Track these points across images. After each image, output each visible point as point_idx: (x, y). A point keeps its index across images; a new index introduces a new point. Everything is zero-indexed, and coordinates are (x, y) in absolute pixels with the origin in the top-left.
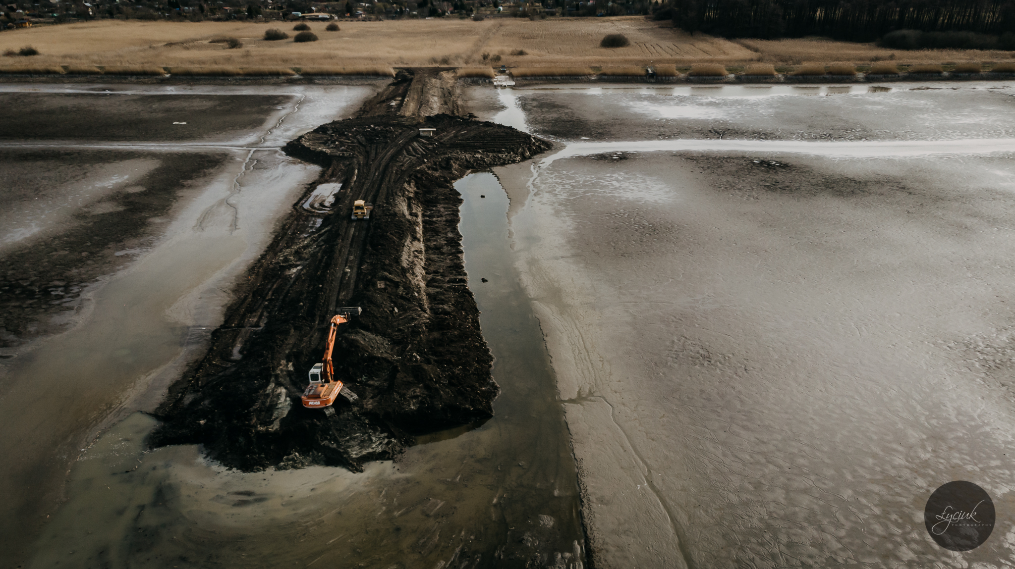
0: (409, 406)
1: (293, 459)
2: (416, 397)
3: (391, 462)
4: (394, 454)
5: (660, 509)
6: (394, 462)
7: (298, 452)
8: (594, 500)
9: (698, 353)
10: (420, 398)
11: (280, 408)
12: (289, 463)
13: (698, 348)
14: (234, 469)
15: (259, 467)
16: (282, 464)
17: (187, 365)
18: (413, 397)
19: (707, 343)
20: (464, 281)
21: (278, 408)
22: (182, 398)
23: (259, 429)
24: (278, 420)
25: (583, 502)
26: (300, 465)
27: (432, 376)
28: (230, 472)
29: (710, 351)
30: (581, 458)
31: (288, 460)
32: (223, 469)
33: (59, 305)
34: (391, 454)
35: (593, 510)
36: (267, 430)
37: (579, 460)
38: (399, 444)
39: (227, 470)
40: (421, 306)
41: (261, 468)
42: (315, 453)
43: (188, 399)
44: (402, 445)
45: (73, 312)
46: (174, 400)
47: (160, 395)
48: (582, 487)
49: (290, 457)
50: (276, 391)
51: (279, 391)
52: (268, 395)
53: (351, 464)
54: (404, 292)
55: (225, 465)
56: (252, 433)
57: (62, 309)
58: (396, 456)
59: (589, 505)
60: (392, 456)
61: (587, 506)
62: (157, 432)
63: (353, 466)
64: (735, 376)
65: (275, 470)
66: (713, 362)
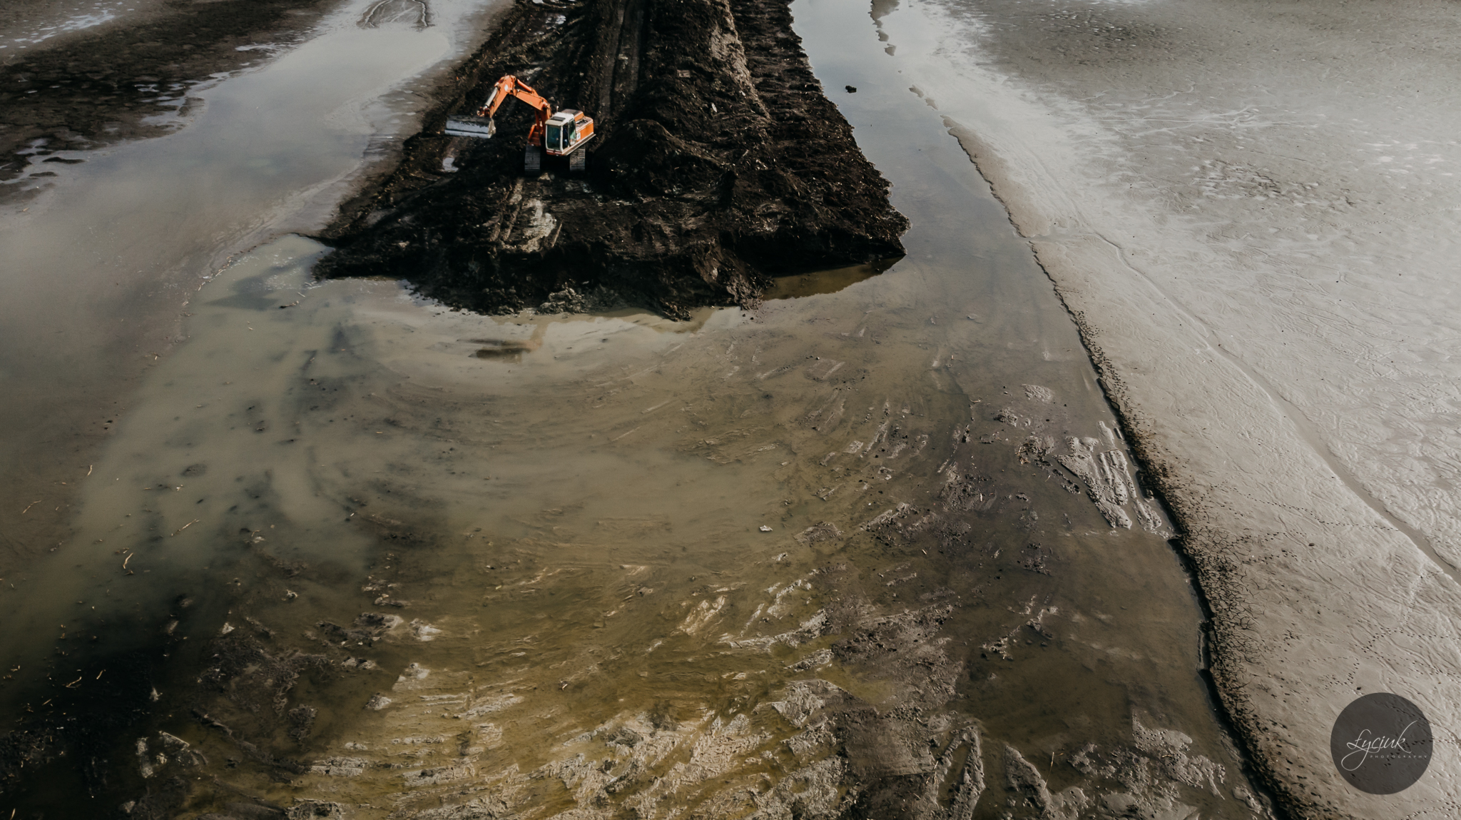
1: (565, 298)
2: (773, 215)
3: (738, 308)
4: (740, 298)
6: (743, 308)
7: (573, 288)
10: (779, 217)
11: (536, 226)
12: (559, 303)
15: (506, 307)
16: (547, 304)
17: (369, 179)
18: (766, 215)
20: (817, 89)
21: (532, 227)
22: (363, 217)
23: (504, 247)
24: (535, 239)
25: (1101, 368)
26: (579, 308)
27: (796, 188)
31: (558, 299)
33: (152, 103)
34: (736, 298)
36: (519, 250)
41: (512, 310)
43: (374, 217)
44: (753, 286)
45: (176, 113)
46: (351, 220)
47: (326, 215)
48: (1092, 349)
49: (561, 293)
50: (526, 205)
51: (530, 205)
52: (513, 208)
54: (723, 88)
55: (447, 304)
56: (492, 252)
57: (156, 109)
58: (744, 301)
61: (1110, 374)
62: (327, 260)
65: (536, 314)
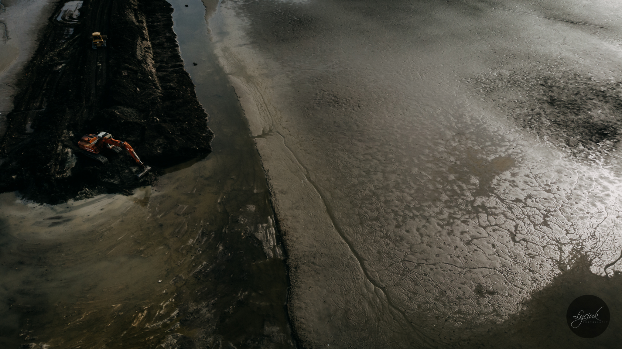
0: (157, 151)
1: (85, 193)
2: (160, 145)
3: (150, 187)
4: (151, 181)
5: (315, 192)
6: (153, 186)
7: (87, 188)
8: (278, 192)
9: (331, 99)
10: (163, 145)
11: (70, 162)
12: (83, 195)
13: (331, 96)
14: (45, 204)
15: (61, 200)
16: (78, 196)
18: (158, 145)
19: (336, 93)
20: (182, 66)
21: (68, 162)
23: (57, 176)
24: (69, 169)
25: (271, 194)
26: (91, 196)
27: (169, 130)
28: (42, 206)
29: (339, 98)
30: (267, 169)
31: (82, 193)
32: (37, 205)
34: (150, 182)
35: (278, 198)
36: (63, 177)
37: (267, 171)
38: (154, 175)
39: (39, 205)
40: (155, 85)
41: (64, 201)
42: (99, 187)
44: (156, 175)
48: (270, 186)
49: (83, 191)
50: (64, 151)
51: (66, 150)
52: (59, 154)
53: (125, 191)
54: (141, 76)
55: (38, 202)
56: (52, 179)
58: (153, 182)
59: (275, 195)
60: (151, 183)
61: (274, 196)
63: (126, 192)
64: (353, 111)
65: (74, 201)
66: (340, 104)
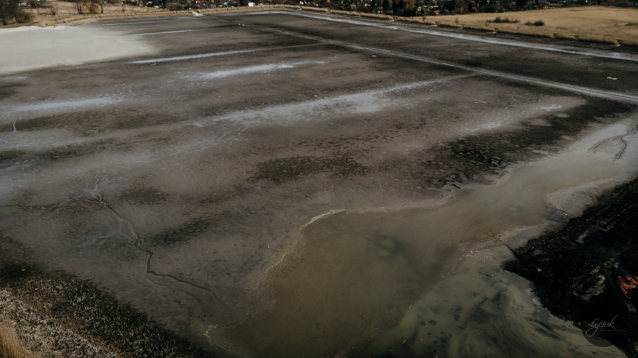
11: (596, 288)
14: (546, 309)
15: (562, 316)
16: (579, 323)
17: (546, 232)
22: (533, 250)
23: (574, 293)
24: (590, 295)
33: (493, 170)
36: (579, 297)
39: (542, 306)
41: (564, 318)
43: (537, 252)
47: (522, 242)
50: (598, 276)
55: (542, 303)
57: (493, 173)
62: (511, 262)
